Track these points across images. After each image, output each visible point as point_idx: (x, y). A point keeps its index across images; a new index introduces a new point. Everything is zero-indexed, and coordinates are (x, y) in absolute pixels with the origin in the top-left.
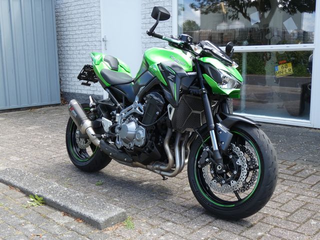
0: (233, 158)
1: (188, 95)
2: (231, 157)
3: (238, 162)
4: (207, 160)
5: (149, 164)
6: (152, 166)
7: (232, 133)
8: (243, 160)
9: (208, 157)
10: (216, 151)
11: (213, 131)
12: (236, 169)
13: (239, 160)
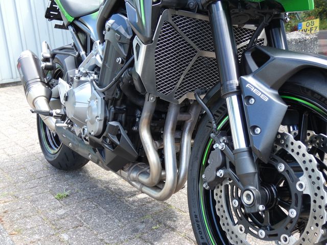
0: (286, 170)
1: (180, 13)
2: (281, 168)
3: (301, 186)
4: (220, 173)
5: (123, 169)
6: (127, 173)
7: (286, 101)
8: (314, 179)
9: (223, 166)
10: (240, 151)
11: (234, 98)
12: (296, 205)
13: (303, 180)
